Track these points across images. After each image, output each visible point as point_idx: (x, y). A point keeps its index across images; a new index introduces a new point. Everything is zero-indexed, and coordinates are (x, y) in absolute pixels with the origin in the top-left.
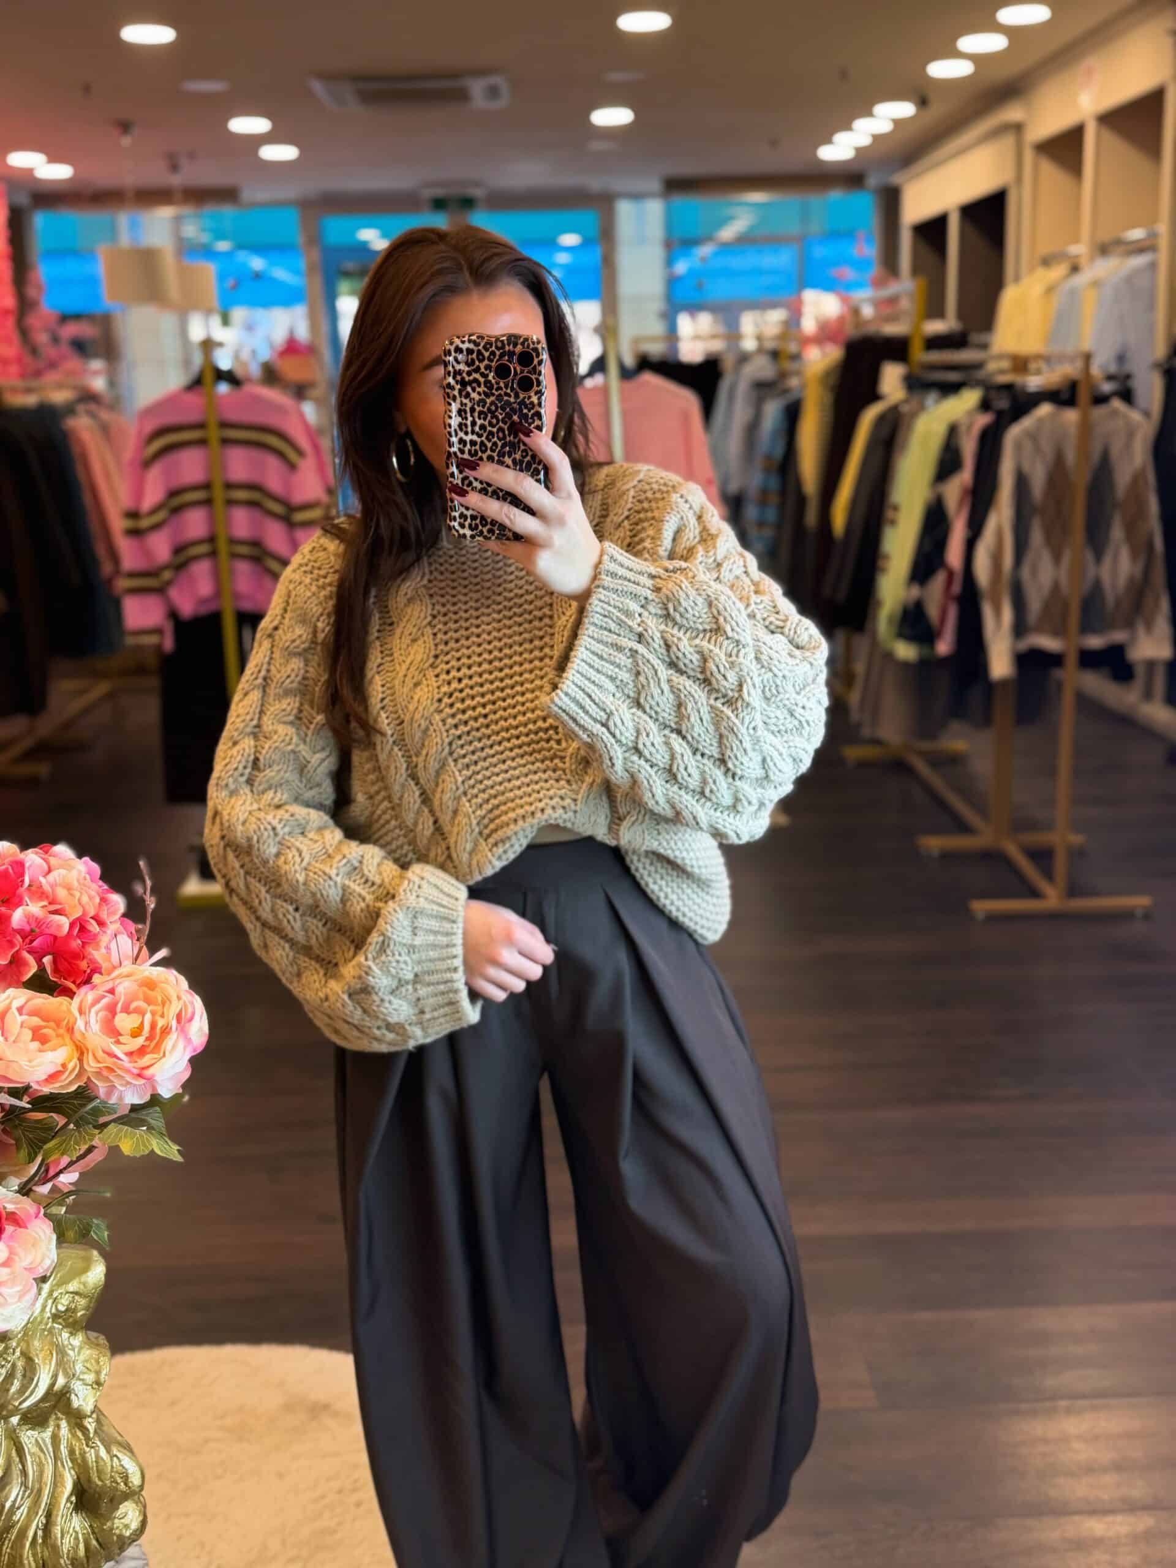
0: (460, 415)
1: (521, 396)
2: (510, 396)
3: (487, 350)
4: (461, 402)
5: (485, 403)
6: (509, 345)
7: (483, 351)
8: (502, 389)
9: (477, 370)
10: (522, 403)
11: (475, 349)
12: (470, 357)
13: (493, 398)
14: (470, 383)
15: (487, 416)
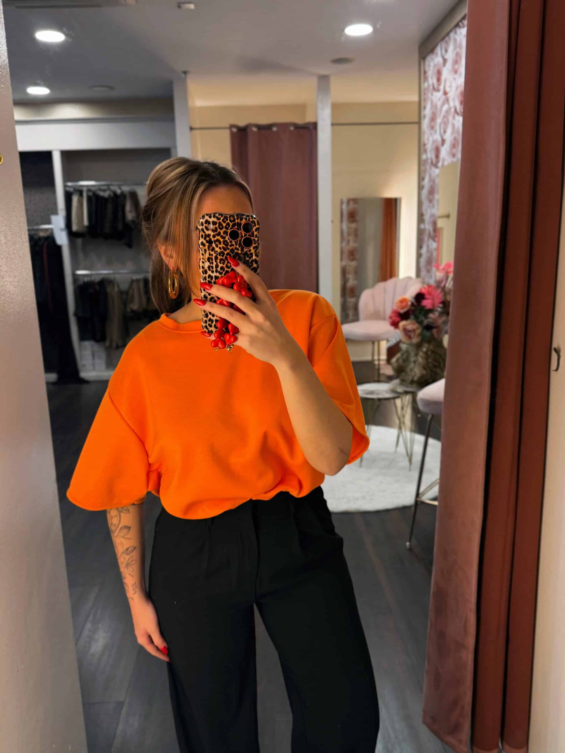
0: (209, 261)
1: (245, 250)
2: (238, 250)
3: (224, 222)
4: (210, 253)
5: (224, 254)
6: (238, 220)
7: (222, 223)
8: (234, 246)
9: (219, 234)
10: (246, 254)
11: (218, 221)
12: (214, 226)
13: (228, 251)
14: (215, 241)
15: (225, 262)
